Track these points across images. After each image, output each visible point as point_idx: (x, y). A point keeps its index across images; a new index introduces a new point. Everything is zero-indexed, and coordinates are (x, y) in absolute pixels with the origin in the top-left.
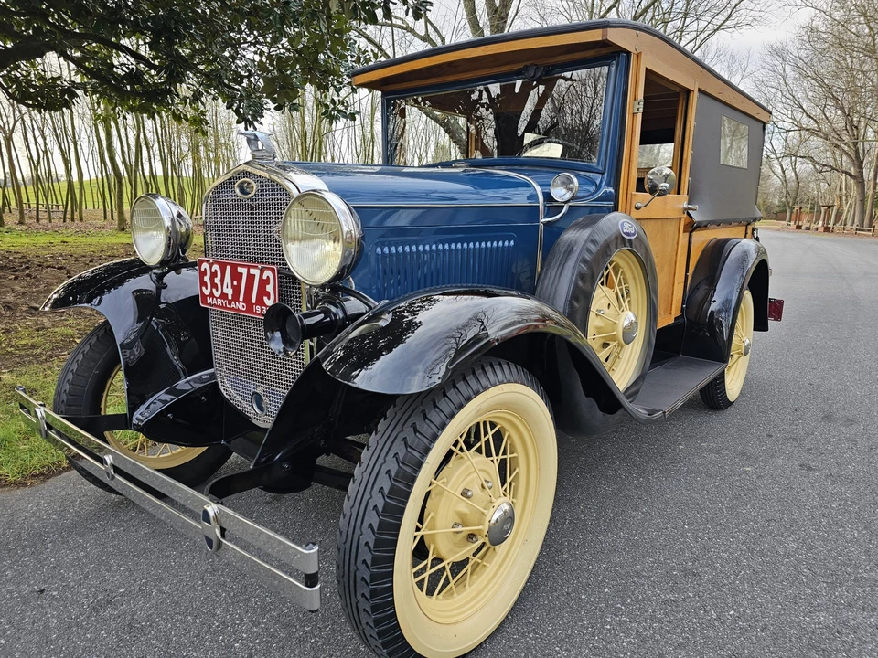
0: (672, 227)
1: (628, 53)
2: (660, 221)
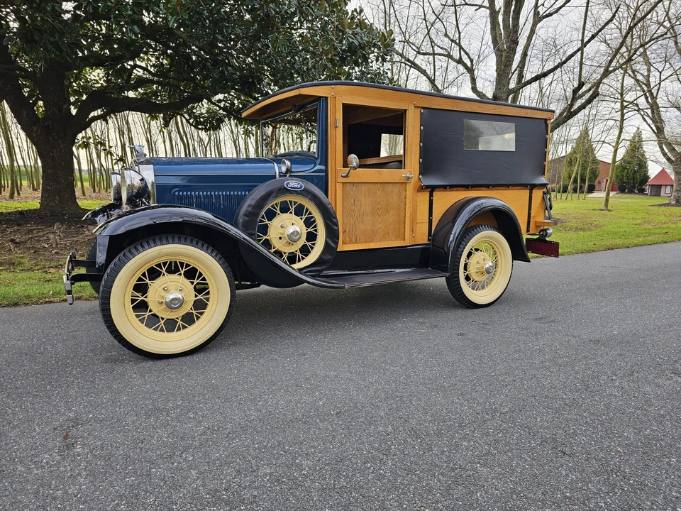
0: (396, 189)
1: (326, 98)
2: (379, 185)
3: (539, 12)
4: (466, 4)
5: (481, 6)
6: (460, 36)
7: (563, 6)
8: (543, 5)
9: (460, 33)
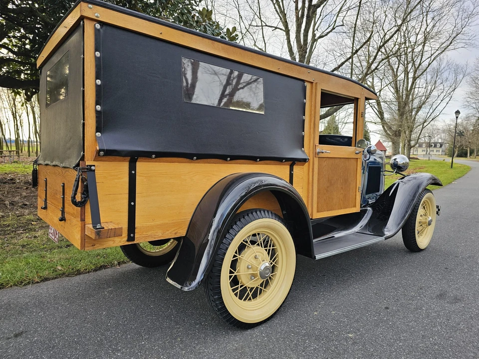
3: (315, 34)
4: (266, 26)
5: (276, 28)
6: (265, 46)
7: (331, 31)
8: (317, 30)
9: (265, 44)
